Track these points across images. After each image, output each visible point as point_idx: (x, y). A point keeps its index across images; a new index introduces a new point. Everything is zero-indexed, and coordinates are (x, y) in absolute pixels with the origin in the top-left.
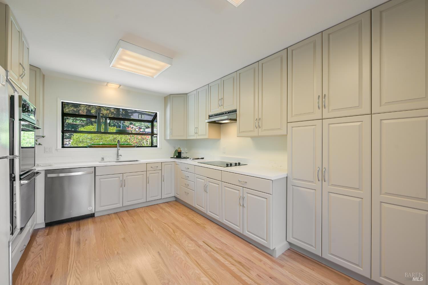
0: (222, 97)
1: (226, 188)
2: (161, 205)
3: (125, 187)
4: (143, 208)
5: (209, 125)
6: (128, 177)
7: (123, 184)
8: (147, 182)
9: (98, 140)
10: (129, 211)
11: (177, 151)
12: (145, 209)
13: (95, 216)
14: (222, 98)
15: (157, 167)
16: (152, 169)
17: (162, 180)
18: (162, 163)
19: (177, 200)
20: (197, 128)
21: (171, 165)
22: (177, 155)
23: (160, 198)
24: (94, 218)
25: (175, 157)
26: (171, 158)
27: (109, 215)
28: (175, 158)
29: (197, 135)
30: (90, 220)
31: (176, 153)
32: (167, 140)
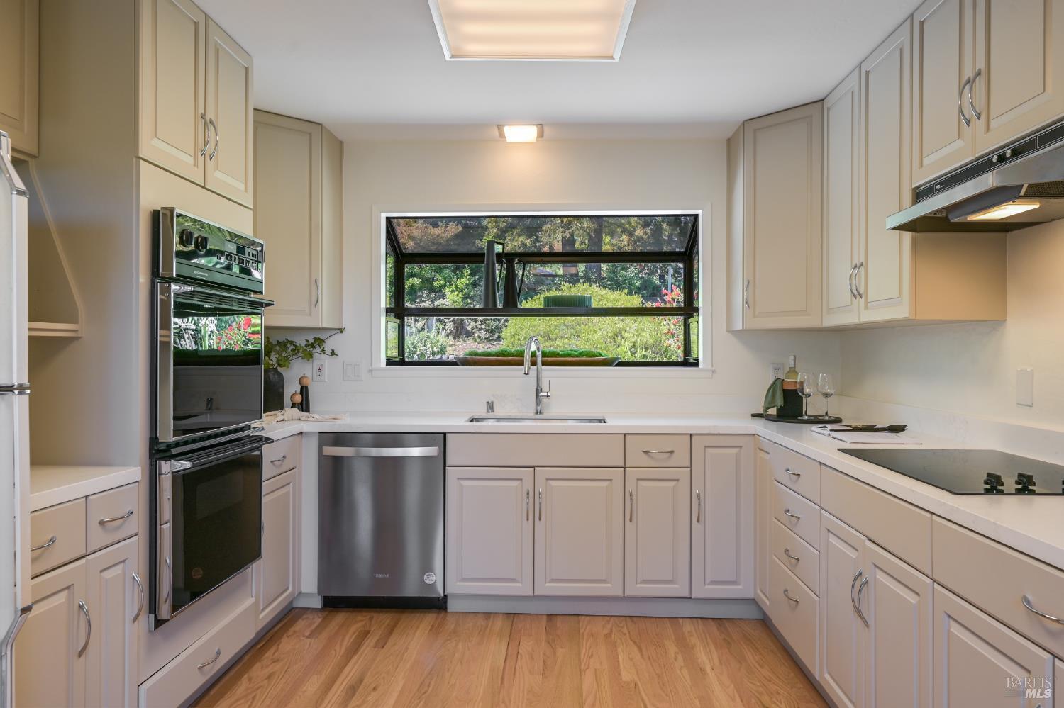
0: (981, 64)
1: (956, 630)
2: (688, 627)
3: (540, 519)
4: (608, 622)
5: (914, 243)
6: (553, 483)
7: (534, 509)
8: (629, 514)
9: (566, 341)
10: (559, 619)
11: (779, 382)
12: (614, 629)
13: (448, 611)
14: (979, 73)
15: (672, 452)
16: (645, 460)
17: (696, 515)
18: (694, 437)
19: (765, 622)
20: (861, 265)
21: (735, 451)
22: (779, 401)
23: (687, 594)
24: (442, 614)
25: (773, 411)
26: (754, 416)
27: (487, 615)
28: (769, 418)
29: (862, 300)
30: (429, 619)
31: (774, 396)
32: (738, 334)
